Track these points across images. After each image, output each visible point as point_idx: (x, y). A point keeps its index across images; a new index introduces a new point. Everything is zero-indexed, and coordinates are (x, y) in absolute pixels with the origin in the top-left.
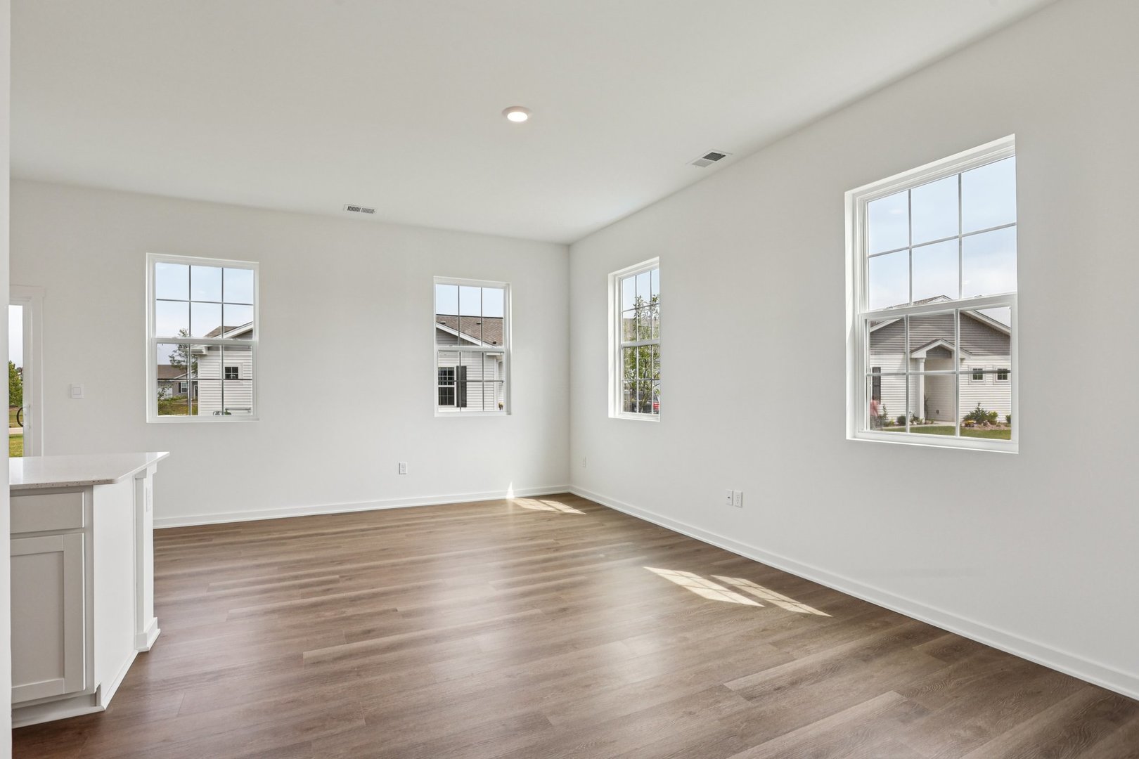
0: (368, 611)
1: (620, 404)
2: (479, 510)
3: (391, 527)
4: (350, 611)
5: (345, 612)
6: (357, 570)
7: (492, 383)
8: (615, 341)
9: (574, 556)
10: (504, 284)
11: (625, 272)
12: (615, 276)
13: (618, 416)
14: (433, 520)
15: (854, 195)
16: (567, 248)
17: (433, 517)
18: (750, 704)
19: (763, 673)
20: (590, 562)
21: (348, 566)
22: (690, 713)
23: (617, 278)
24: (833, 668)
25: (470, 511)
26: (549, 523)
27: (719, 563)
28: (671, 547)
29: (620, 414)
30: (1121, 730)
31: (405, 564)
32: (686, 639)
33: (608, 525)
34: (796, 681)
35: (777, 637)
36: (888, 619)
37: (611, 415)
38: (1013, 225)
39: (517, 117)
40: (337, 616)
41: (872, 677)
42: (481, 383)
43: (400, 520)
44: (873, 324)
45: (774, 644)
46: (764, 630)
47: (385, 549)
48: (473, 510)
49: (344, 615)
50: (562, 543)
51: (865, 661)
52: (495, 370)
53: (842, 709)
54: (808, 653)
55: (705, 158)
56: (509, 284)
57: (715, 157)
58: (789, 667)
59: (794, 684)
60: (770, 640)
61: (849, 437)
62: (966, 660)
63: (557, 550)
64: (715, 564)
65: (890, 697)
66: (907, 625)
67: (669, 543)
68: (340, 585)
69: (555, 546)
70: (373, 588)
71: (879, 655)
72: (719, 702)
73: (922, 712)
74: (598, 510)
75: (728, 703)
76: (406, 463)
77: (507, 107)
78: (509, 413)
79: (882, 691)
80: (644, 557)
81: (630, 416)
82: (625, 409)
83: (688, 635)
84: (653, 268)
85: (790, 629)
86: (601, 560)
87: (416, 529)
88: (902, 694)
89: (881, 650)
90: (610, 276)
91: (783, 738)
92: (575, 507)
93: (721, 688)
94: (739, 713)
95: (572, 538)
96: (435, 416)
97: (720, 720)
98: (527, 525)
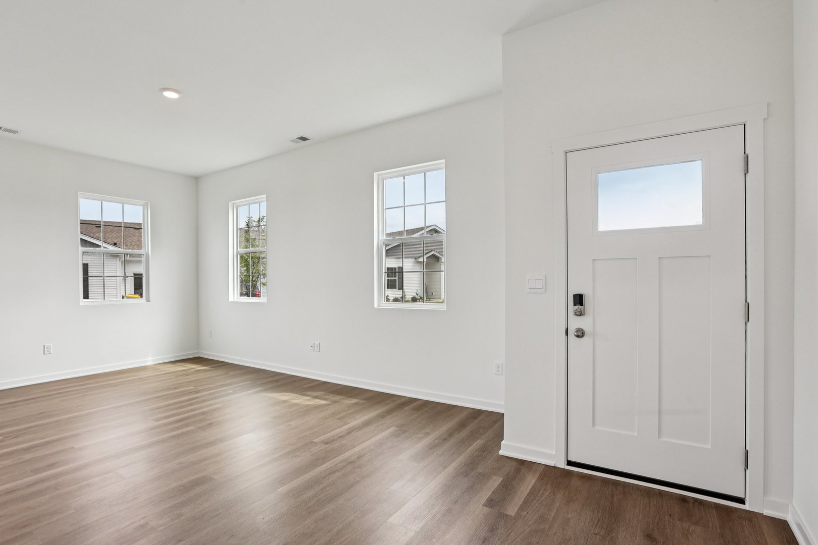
0: (46, 453)
1: (237, 290)
2: (125, 375)
3: (43, 397)
4: (27, 456)
5: (22, 458)
6: (20, 430)
7: (115, 278)
8: (234, 248)
9: (211, 394)
10: (143, 202)
11: (242, 202)
12: (234, 204)
13: (236, 300)
14: (83, 387)
15: (378, 174)
16: (196, 180)
17: (83, 385)
18: (327, 446)
19: (333, 432)
20: (223, 396)
21: (9, 430)
22: (296, 456)
23: (235, 206)
24: (367, 424)
25: (117, 377)
26: (188, 377)
27: (307, 386)
28: (277, 381)
29: (237, 298)
30: (476, 421)
31: (69, 419)
32: (290, 425)
33: (232, 373)
34: (349, 432)
35: (341, 416)
36: (395, 399)
37: (231, 299)
38: (444, 201)
39: (171, 95)
40: (14, 462)
41: (385, 423)
42: (102, 278)
43: (50, 391)
44: (388, 245)
45: (339, 419)
46: (333, 414)
47: (43, 413)
48: (120, 376)
49: (23, 460)
50: (199, 388)
51: (382, 418)
52: (118, 266)
53: (371, 438)
54: (356, 419)
55: (298, 138)
56: (147, 203)
57: (303, 139)
58: (346, 427)
59: (348, 433)
60: (337, 417)
61: (376, 306)
62: (426, 409)
63: (197, 392)
64: (305, 386)
65: (393, 429)
66: (403, 400)
67: (275, 379)
68: (6, 443)
69: (196, 390)
70: (43, 439)
71: (389, 414)
72: (310, 448)
73: (405, 432)
74: (222, 366)
75: (315, 448)
76: (52, 345)
77: (164, 87)
78: (148, 300)
79: (388, 428)
80: (260, 389)
81: (245, 299)
82: (242, 295)
83: (291, 423)
84: (262, 202)
85: (347, 410)
86: (230, 394)
87: (72, 395)
88: (397, 427)
89: (390, 412)
90: (230, 204)
91: (343, 455)
92: (204, 366)
93: (312, 442)
94: (321, 450)
95: (207, 384)
96: (80, 304)
97: (311, 455)
98: (169, 381)
